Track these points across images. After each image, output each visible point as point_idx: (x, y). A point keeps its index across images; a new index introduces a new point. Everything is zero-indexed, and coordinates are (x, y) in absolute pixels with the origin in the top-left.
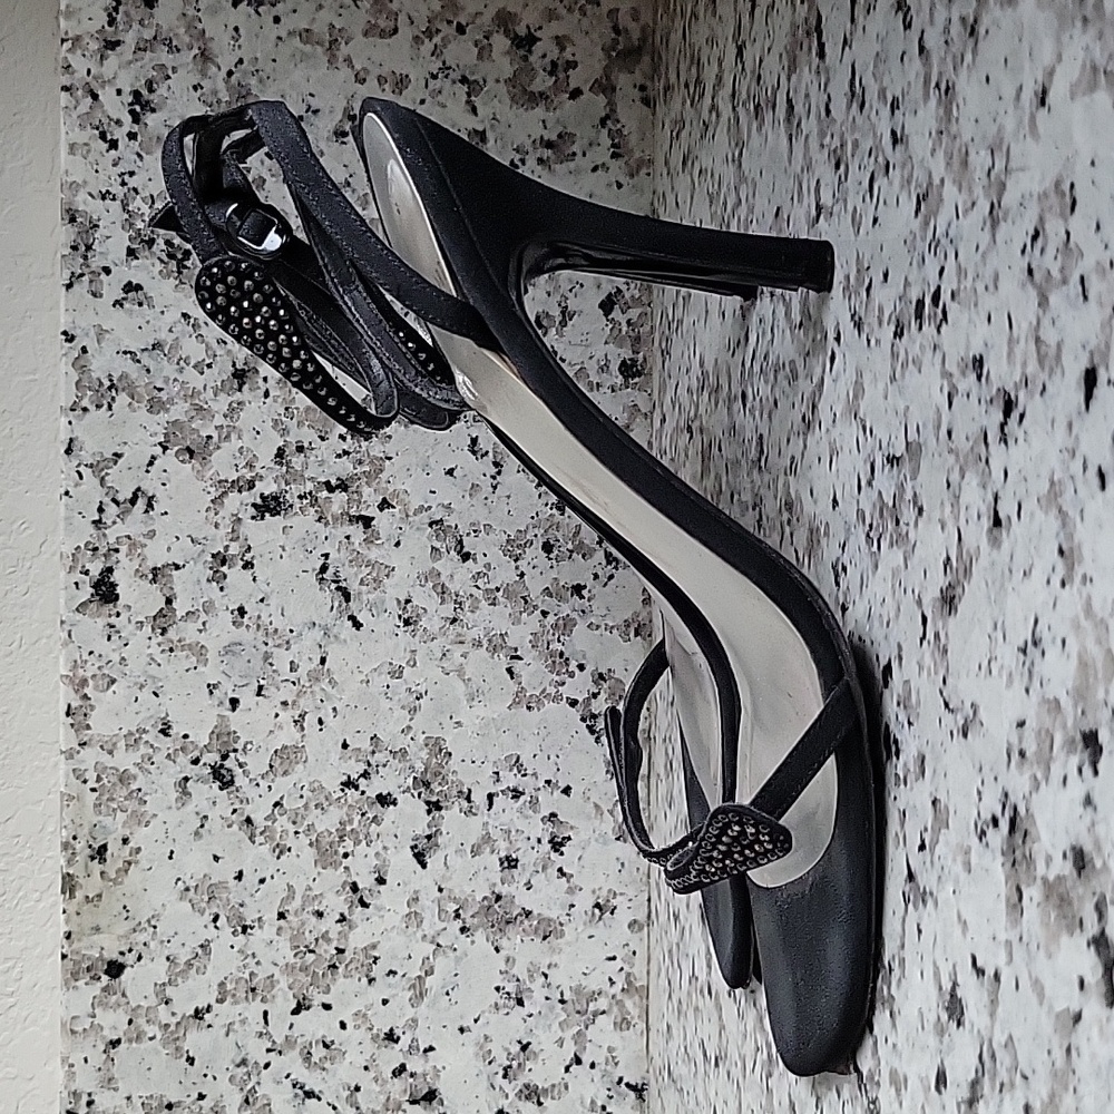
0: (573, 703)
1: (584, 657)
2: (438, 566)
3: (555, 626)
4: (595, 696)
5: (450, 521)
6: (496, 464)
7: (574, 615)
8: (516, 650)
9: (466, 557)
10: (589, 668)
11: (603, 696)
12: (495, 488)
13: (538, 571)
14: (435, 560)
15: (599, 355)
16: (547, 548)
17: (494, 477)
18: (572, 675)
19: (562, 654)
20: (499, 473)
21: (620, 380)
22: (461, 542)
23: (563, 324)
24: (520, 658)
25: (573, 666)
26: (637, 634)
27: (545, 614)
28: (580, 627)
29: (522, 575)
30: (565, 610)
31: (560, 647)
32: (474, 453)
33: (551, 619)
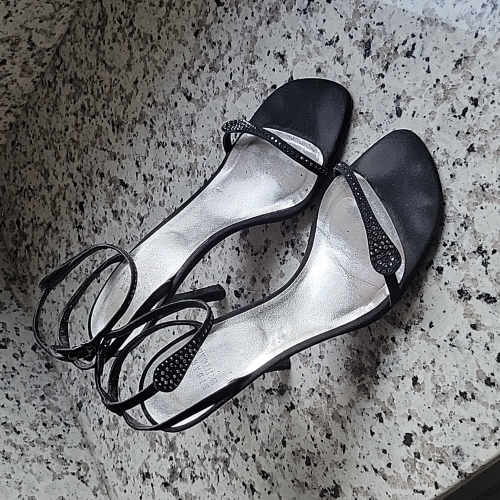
0: (74, 474)
1: (71, 458)
2: (10, 437)
3: (57, 450)
4: (80, 470)
5: (8, 422)
6: (17, 401)
7: (62, 445)
8: (47, 460)
9: (18, 433)
10: (74, 461)
11: (82, 470)
12: (20, 409)
13: (44, 433)
14: (8, 436)
15: (37, 363)
16: (44, 425)
17: (18, 405)
18: (69, 465)
19: (63, 459)
20: (19, 404)
21: (47, 370)
22: (15, 428)
23: (22, 356)
24: (50, 463)
25: (68, 462)
26: (85, 447)
27: (52, 446)
28: (65, 449)
29: (39, 435)
30: (58, 444)
31: (62, 456)
32: (8, 399)
33: (55, 448)
